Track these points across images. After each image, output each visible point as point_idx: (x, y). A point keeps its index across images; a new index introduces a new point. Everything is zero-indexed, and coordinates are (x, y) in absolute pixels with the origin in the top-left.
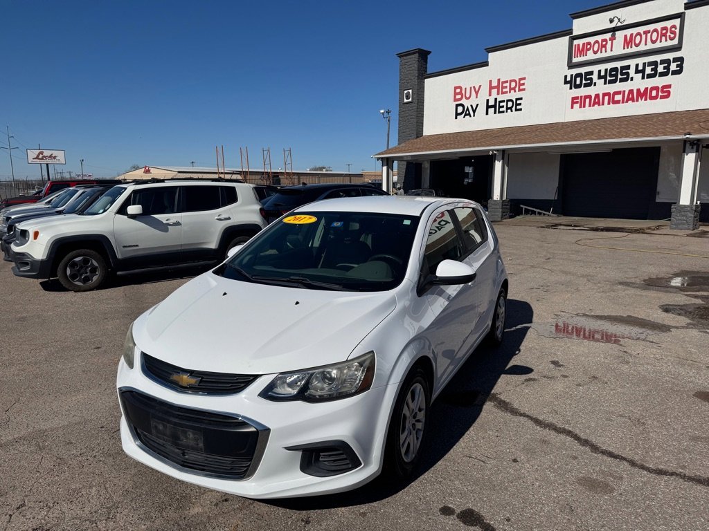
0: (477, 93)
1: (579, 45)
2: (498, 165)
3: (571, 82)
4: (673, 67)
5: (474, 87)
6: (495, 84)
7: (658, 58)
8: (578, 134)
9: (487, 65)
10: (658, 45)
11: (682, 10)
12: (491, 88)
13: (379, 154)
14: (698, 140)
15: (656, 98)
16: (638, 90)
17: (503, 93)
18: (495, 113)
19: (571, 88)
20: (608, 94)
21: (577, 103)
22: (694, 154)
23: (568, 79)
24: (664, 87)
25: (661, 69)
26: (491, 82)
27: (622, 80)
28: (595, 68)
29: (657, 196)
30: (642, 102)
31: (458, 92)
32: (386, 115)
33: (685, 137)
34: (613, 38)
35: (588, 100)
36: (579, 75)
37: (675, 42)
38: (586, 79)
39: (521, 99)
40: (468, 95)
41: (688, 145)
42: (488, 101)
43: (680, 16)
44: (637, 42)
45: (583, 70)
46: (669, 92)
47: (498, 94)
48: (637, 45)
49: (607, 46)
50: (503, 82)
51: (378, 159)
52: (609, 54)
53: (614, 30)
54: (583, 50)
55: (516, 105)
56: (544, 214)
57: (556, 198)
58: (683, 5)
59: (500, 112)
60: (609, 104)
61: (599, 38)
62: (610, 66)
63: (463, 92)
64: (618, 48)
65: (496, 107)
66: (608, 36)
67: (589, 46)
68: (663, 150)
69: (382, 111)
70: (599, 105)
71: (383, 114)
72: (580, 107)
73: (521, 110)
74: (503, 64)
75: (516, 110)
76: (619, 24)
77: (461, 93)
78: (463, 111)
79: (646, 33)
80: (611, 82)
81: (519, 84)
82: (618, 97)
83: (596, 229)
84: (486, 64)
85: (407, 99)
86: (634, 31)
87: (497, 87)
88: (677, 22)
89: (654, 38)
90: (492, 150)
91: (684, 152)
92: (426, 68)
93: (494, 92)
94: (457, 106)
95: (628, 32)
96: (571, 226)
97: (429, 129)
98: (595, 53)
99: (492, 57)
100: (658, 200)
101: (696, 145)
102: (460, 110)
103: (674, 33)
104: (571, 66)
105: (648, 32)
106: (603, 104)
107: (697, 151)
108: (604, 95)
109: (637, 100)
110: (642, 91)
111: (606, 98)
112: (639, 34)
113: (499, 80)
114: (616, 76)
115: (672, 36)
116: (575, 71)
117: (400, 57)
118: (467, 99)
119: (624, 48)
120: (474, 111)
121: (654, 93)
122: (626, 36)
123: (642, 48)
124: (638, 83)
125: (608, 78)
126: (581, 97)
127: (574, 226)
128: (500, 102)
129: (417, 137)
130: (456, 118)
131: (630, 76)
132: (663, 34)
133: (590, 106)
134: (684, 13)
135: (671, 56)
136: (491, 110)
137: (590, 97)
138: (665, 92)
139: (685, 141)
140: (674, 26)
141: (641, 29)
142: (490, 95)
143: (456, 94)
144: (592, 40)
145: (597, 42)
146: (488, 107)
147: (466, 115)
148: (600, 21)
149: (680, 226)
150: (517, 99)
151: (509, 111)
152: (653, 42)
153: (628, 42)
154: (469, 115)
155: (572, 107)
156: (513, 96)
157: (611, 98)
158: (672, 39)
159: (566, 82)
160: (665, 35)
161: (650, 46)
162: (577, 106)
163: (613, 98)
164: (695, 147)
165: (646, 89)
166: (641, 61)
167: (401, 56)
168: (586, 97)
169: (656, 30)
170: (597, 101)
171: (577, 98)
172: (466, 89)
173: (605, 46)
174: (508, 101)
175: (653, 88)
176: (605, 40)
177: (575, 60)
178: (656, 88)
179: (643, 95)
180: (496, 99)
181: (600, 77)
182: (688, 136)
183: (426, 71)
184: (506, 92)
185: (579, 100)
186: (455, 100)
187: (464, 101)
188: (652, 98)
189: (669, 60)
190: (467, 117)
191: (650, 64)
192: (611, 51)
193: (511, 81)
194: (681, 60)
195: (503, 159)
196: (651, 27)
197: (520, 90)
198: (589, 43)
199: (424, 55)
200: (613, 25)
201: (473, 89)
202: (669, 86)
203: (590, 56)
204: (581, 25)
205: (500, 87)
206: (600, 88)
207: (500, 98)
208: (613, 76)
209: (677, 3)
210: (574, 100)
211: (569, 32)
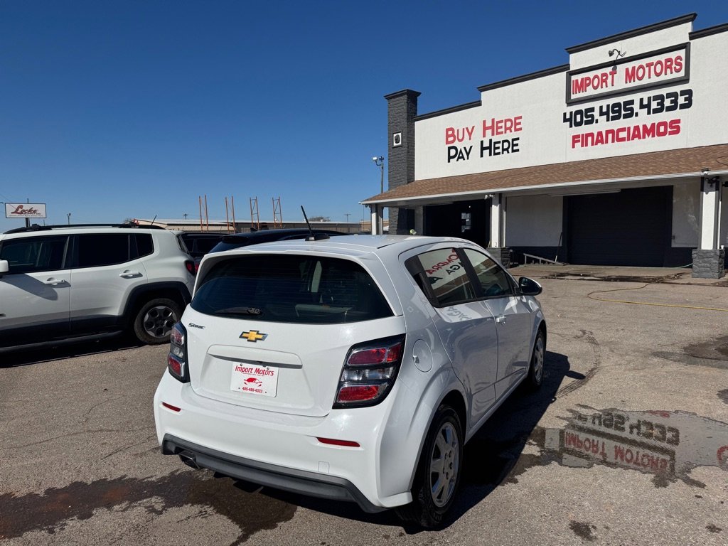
0: (470, 134)
1: (577, 81)
2: (495, 210)
3: (571, 120)
4: (681, 100)
5: (467, 129)
6: (489, 124)
7: (664, 91)
8: (582, 174)
9: (480, 105)
10: (663, 78)
11: (687, 40)
12: (485, 128)
13: (367, 200)
14: (718, 177)
15: (664, 134)
16: (645, 126)
17: (498, 133)
18: (490, 155)
19: (571, 126)
20: (612, 131)
21: (579, 141)
22: (714, 193)
23: (568, 116)
24: (672, 122)
25: (667, 103)
26: (484, 122)
27: (626, 116)
28: (596, 105)
29: (673, 241)
30: (649, 139)
31: (450, 134)
32: (379, 162)
33: (702, 174)
34: (613, 73)
35: (590, 139)
36: (579, 112)
37: (682, 74)
38: (587, 117)
39: (518, 139)
40: (460, 137)
41: (706, 183)
42: (482, 142)
43: (685, 46)
44: (640, 75)
45: (583, 107)
46: (678, 128)
47: (493, 134)
48: (640, 79)
49: (608, 81)
50: (498, 122)
51: (367, 205)
52: (610, 89)
53: (614, 63)
54: (582, 86)
55: (512, 146)
56: (549, 263)
57: (561, 245)
58: (688, 35)
59: (495, 154)
60: (613, 141)
61: (599, 72)
62: (611, 101)
63: (456, 134)
64: (620, 82)
65: (491, 149)
66: (609, 69)
67: (588, 82)
68: (676, 187)
69: (375, 158)
70: (603, 143)
71: (376, 161)
72: (582, 146)
73: (518, 150)
74: (497, 103)
75: (513, 151)
76: (620, 57)
77: (453, 135)
78: (456, 154)
79: (649, 65)
80: (614, 118)
81: (515, 124)
82: (623, 135)
83: (608, 279)
84: (479, 103)
85: (397, 143)
86: (636, 64)
87: (492, 127)
88: (682, 53)
89: (658, 71)
90: (488, 194)
91: (702, 190)
92: (416, 110)
93: (489, 132)
94: (450, 148)
95: (630, 65)
96: (579, 275)
97: (421, 174)
98: (595, 88)
99: (485, 96)
100: (674, 245)
101: (716, 183)
102: (453, 152)
103: (680, 64)
104: (570, 103)
105: (652, 64)
106: (607, 142)
107: (717, 189)
108: (608, 132)
109: (644, 137)
110: (649, 127)
111: (610, 136)
112: (641, 67)
113: (493, 120)
114: (619, 111)
115: (678, 67)
116: (574, 108)
117: (388, 99)
118: (460, 141)
119: (626, 83)
120: (468, 154)
121: (662, 129)
122: (627, 70)
123: (646, 81)
124: (643, 119)
125: (611, 114)
126: (583, 135)
127: (584, 275)
128: (495, 143)
129: (409, 182)
130: (449, 161)
131: (635, 112)
132: (668, 66)
133: (592, 144)
134: (689, 43)
135: (677, 89)
136: (486, 152)
137: (592, 135)
138: (674, 128)
139: (703, 178)
140: (679, 58)
141: (644, 62)
142: (484, 136)
143: (448, 136)
144: (591, 74)
145: (596, 77)
146: (483, 149)
147: (459, 158)
148: (599, 55)
149: (704, 274)
150: (513, 140)
151: (505, 152)
152: (658, 75)
153: (630, 76)
154: (463, 157)
155: (573, 147)
156: (509, 136)
157: (615, 136)
158: (678, 71)
159: (565, 120)
160: (670, 67)
161: (654, 79)
162: (578, 145)
163: (618, 135)
164: (714, 185)
165: (653, 125)
166: (645, 95)
167: (389, 97)
168: (588, 135)
169: (659, 62)
170: (600, 139)
171: (578, 136)
172: (458, 130)
173: (605, 81)
174: (504, 141)
175: (660, 124)
176: (605, 75)
177: (574, 97)
178: (664, 124)
179: (651, 131)
180: (491, 140)
181: (602, 114)
182: (706, 172)
183: (416, 114)
184: (502, 133)
185: (580, 139)
186: (447, 142)
187: (456, 144)
188: (660, 134)
189: (676, 93)
190: (461, 160)
191: (656, 98)
192: (613, 85)
193: (506, 121)
194: (689, 92)
195: (500, 202)
196: (654, 59)
197: (516, 130)
198: (588, 78)
199: (413, 96)
200: (613, 58)
201: (465, 130)
202: (678, 121)
203: (590, 91)
204: (578, 60)
205: (494, 127)
206: (603, 125)
207: (495, 139)
208: (616, 112)
209: (680, 33)
210: (575, 139)
211: (566, 67)
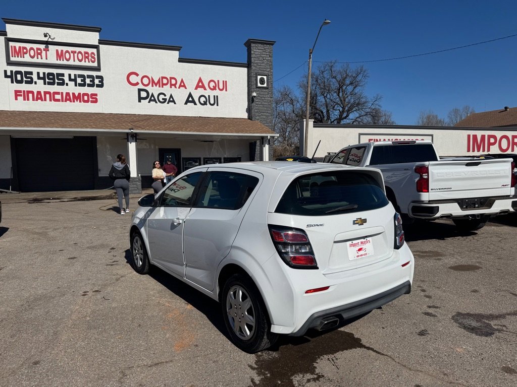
1: (15, 47)
3: (12, 77)
4: (97, 81)
7: (86, 73)
10: (83, 64)
11: (97, 43)
15: (87, 101)
16: (74, 94)
19: (12, 82)
20: (49, 93)
21: (21, 95)
23: (9, 74)
24: (92, 95)
25: (88, 81)
27: (59, 84)
28: (35, 70)
29: (99, 172)
30: (77, 103)
33: (130, 131)
34: (47, 49)
35: (30, 95)
36: (17, 72)
37: (96, 64)
38: (26, 77)
41: (130, 137)
43: (96, 47)
44: (67, 57)
45: (22, 69)
46: (96, 99)
48: (68, 60)
49: (42, 54)
52: (44, 61)
53: (47, 43)
54: (19, 52)
56: (6, 192)
57: (12, 177)
58: (98, 41)
60: (50, 100)
61: (35, 46)
62: (47, 71)
64: (52, 59)
66: (42, 47)
67: (25, 51)
68: (98, 137)
70: (42, 100)
72: (24, 99)
76: (50, 40)
79: (74, 52)
80: (49, 84)
82: (58, 97)
86: (65, 48)
88: (95, 51)
89: (80, 58)
91: (128, 141)
95: (60, 48)
96: (50, 199)
98: (32, 57)
100: (100, 175)
101: (135, 137)
103: (94, 58)
104: (10, 63)
105: (75, 52)
106: (45, 100)
107: (136, 141)
108: (46, 93)
109: (74, 101)
110: (77, 95)
111: (48, 96)
112: (67, 52)
114: (53, 79)
115: (93, 60)
116: (15, 69)
119: (57, 60)
121: (86, 98)
122: (57, 51)
123: (71, 63)
124: (71, 88)
125: (47, 80)
126: (24, 91)
127: (53, 199)
132: (86, 56)
133: (33, 100)
134: (99, 46)
135: (94, 73)
137: (32, 93)
138: (94, 99)
140: (93, 53)
141: (70, 49)
144: (28, 46)
145: (32, 49)
148: (36, 33)
152: (80, 61)
153: (60, 56)
155: (16, 99)
157: (52, 97)
158: (93, 62)
159: (6, 76)
160: (87, 57)
161: (77, 63)
162: (20, 98)
163: (54, 96)
165: (79, 94)
166: (73, 73)
168: (29, 92)
169: (80, 53)
170: (39, 97)
171: (20, 91)
173: (40, 54)
175: (84, 94)
176: (40, 49)
177: (12, 59)
178: (87, 95)
179: (78, 98)
181: (39, 78)
182: (132, 130)
185: (22, 94)
188: (85, 101)
189: (93, 76)
191: (80, 76)
192: (47, 59)
194: (101, 78)
196: (77, 49)
198: (25, 48)
200: (46, 39)
202: (96, 95)
203: (27, 59)
204: (13, 30)
206: (40, 86)
208: (50, 79)
209: (93, 38)
210: (17, 93)
211: (4, 33)
